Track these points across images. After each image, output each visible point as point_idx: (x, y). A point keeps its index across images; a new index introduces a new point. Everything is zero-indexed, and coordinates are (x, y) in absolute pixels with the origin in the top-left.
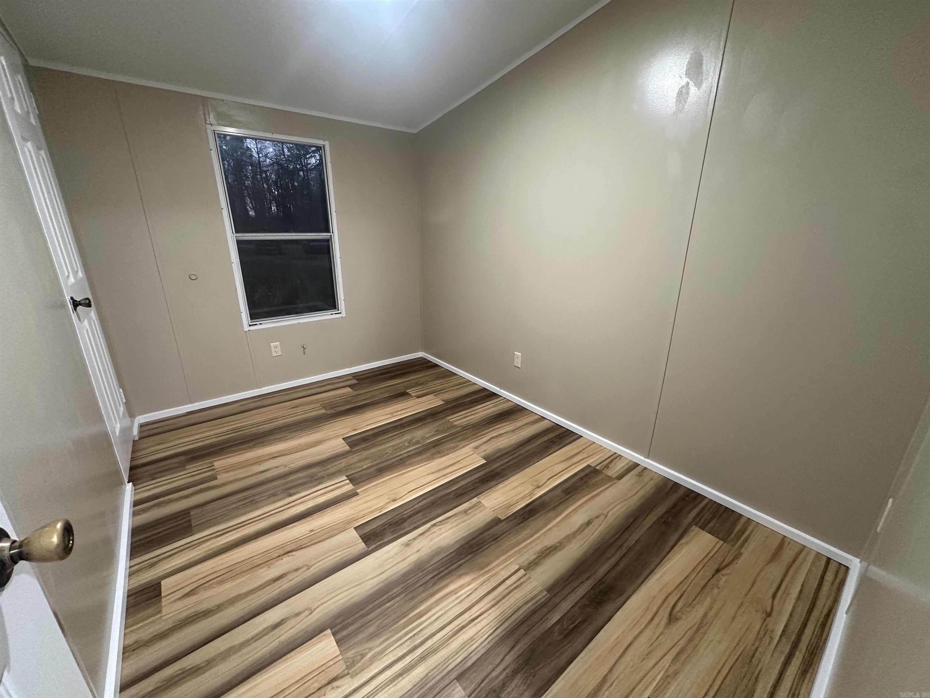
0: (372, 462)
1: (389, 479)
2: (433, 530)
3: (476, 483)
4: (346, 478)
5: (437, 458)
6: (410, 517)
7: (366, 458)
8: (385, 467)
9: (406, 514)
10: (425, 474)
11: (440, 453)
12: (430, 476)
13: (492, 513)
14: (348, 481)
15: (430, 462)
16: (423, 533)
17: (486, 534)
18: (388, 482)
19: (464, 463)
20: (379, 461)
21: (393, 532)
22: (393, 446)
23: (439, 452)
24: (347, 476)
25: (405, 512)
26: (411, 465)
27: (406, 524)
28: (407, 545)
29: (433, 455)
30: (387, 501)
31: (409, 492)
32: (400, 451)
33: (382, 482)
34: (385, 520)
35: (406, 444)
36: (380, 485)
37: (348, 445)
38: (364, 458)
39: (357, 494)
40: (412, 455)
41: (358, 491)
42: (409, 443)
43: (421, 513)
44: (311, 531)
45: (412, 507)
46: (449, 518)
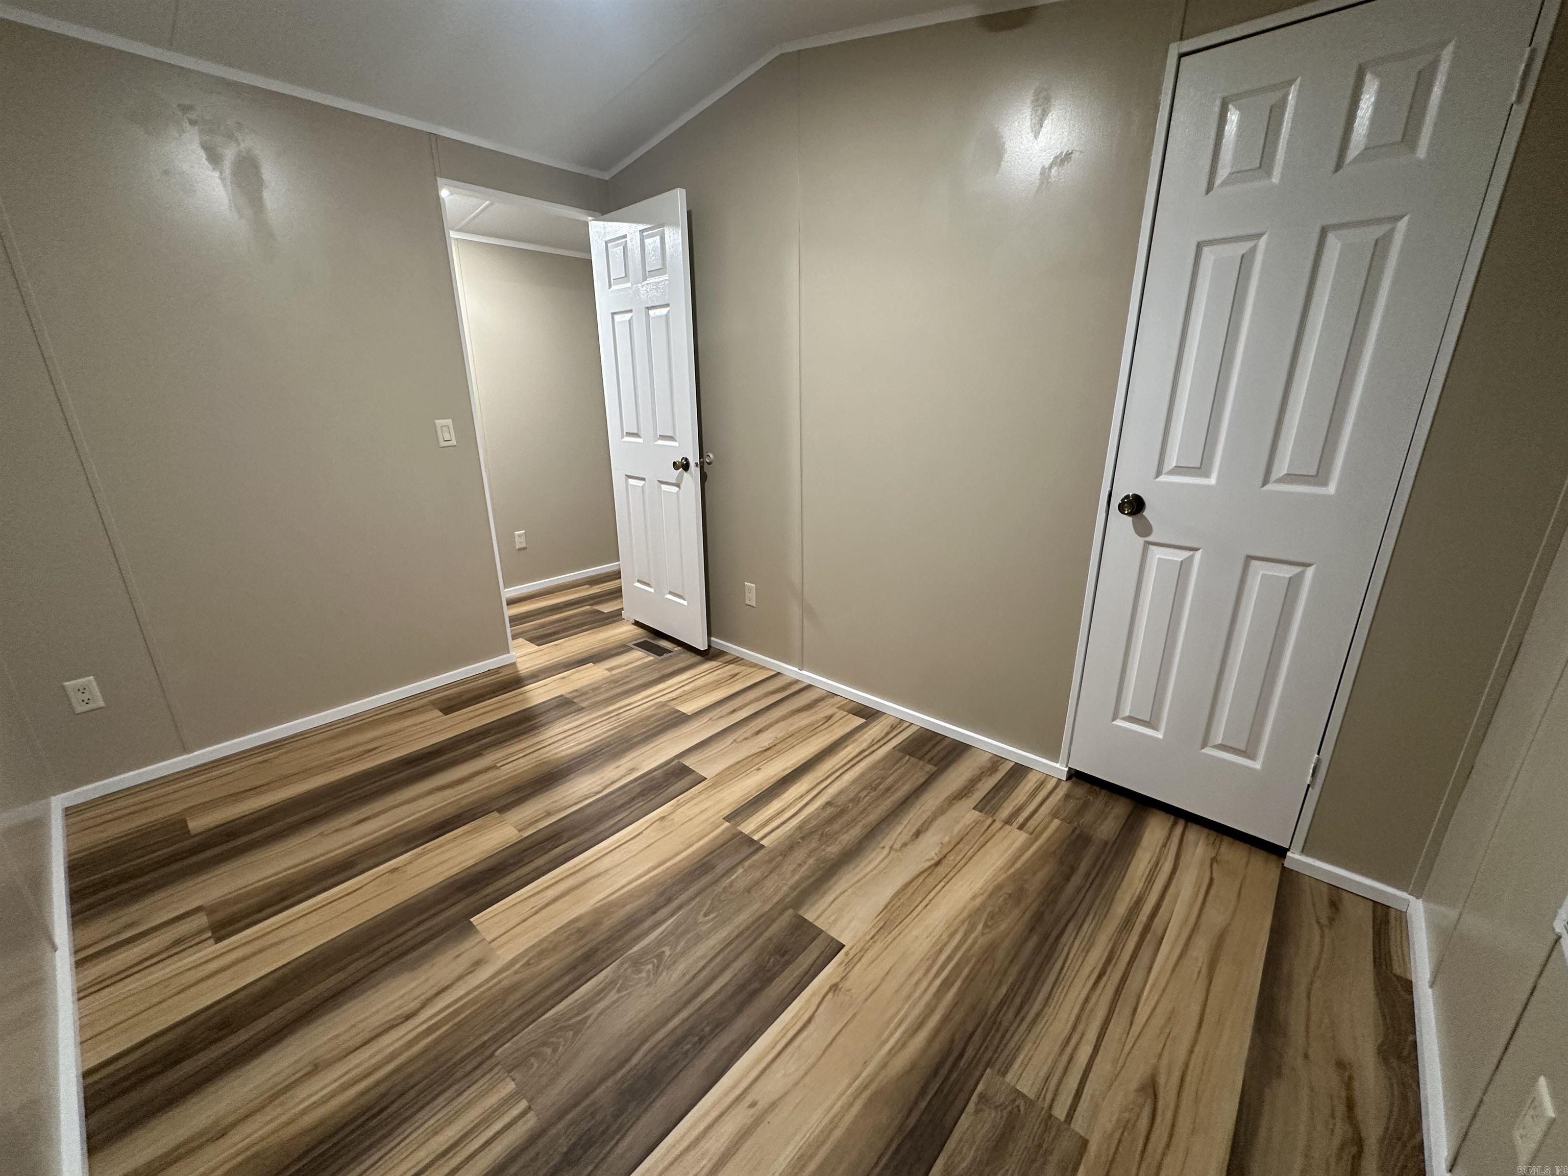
0: (731, 885)
1: (682, 852)
2: (599, 788)
3: (511, 865)
4: (762, 842)
5: (587, 913)
6: (634, 799)
7: (749, 891)
8: (700, 876)
9: (639, 802)
10: (612, 872)
11: (579, 930)
12: (602, 869)
13: (506, 817)
14: (756, 838)
15: (605, 901)
16: (612, 783)
17: (528, 792)
18: (682, 847)
19: (526, 909)
20: (718, 889)
21: (653, 779)
22: (699, 939)
23: (582, 933)
24: (762, 846)
25: (641, 804)
26: (645, 889)
27: (638, 790)
28: (633, 770)
29: (596, 923)
30: (673, 816)
31: (641, 833)
32: (677, 925)
33: (693, 845)
34: (668, 791)
35: (667, 951)
36: (695, 839)
37: (811, 925)
38: (753, 892)
39: (728, 818)
40: (647, 917)
41: (727, 824)
42: (660, 956)
43: (618, 805)
44: (759, 769)
45: (632, 812)
46: (576, 804)
